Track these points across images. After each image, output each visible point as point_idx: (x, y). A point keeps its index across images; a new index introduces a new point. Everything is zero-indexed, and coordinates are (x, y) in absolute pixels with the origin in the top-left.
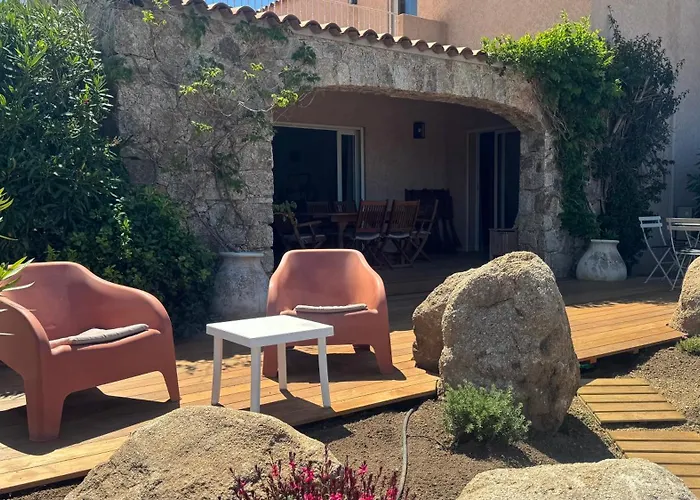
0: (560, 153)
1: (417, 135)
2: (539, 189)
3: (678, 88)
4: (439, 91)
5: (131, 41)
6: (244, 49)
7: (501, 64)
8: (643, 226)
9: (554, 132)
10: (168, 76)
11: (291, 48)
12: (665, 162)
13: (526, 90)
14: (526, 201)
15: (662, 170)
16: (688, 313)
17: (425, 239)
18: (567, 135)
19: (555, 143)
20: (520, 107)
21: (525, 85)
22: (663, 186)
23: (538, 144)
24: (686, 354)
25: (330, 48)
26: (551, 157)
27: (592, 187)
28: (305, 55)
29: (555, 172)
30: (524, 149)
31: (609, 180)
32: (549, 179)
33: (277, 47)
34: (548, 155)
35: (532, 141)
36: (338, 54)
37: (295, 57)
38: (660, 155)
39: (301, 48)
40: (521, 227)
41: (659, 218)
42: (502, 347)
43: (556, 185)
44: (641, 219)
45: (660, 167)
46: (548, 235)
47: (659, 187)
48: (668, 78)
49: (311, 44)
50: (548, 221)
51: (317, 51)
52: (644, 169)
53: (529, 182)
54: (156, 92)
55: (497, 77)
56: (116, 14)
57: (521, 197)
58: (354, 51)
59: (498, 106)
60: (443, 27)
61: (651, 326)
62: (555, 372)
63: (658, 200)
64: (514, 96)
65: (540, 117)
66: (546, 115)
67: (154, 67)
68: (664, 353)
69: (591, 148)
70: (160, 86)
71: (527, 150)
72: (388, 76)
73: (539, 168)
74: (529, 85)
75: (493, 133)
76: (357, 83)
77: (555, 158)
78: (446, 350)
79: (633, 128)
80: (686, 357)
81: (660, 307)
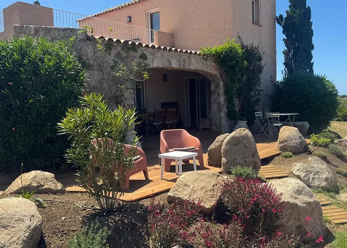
0: (226, 89)
1: (165, 80)
2: (218, 103)
3: (263, 62)
4: (186, 68)
5: (88, 54)
6: (124, 55)
7: (205, 57)
8: (256, 116)
9: (223, 81)
10: (100, 66)
11: (139, 54)
12: (260, 91)
13: (214, 66)
14: (214, 107)
15: (259, 94)
16: (281, 145)
17: (176, 122)
18: (228, 82)
19: (224, 85)
20: (212, 72)
21: (213, 64)
22: (260, 100)
23: (218, 86)
24: (283, 158)
25: (151, 54)
26: (223, 90)
27: (236, 101)
28: (143, 57)
29: (224, 96)
30: (212, 87)
31: (241, 98)
32: (222, 99)
33: (134, 54)
34: (221, 90)
35: (215, 84)
36: (154, 55)
37: (140, 57)
38: (258, 88)
39: (142, 54)
40: (212, 117)
41: (261, 112)
42: (241, 157)
43: (224, 101)
44: (255, 113)
45: (258, 93)
46: (223, 120)
47: (258, 100)
48: (260, 59)
49: (145, 52)
50: (223, 115)
51: (147, 55)
52: (253, 94)
53: (214, 100)
54: (96, 73)
55: (204, 61)
56: (82, 44)
57: (212, 106)
58: (159, 54)
59: (205, 72)
60: (172, 36)
61: (269, 150)
62: (255, 163)
63: (258, 105)
64: (210, 68)
65: (219, 76)
66: (220, 75)
67: (95, 64)
68: (277, 158)
69: (236, 87)
70: (97, 71)
71: (213, 88)
72: (170, 63)
73: (218, 95)
74: (215, 64)
75: (195, 79)
76: (160, 66)
77: (224, 91)
78: (223, 159)
79: (249, 78)
80: (284, 159)
81: (269, 144)
